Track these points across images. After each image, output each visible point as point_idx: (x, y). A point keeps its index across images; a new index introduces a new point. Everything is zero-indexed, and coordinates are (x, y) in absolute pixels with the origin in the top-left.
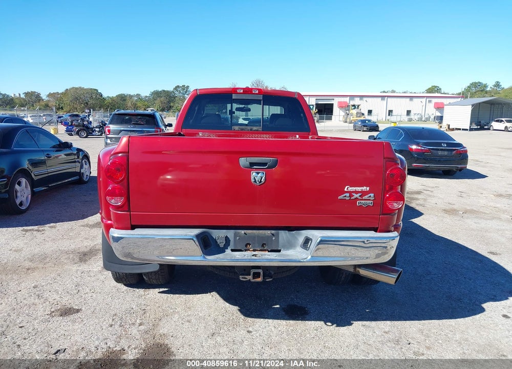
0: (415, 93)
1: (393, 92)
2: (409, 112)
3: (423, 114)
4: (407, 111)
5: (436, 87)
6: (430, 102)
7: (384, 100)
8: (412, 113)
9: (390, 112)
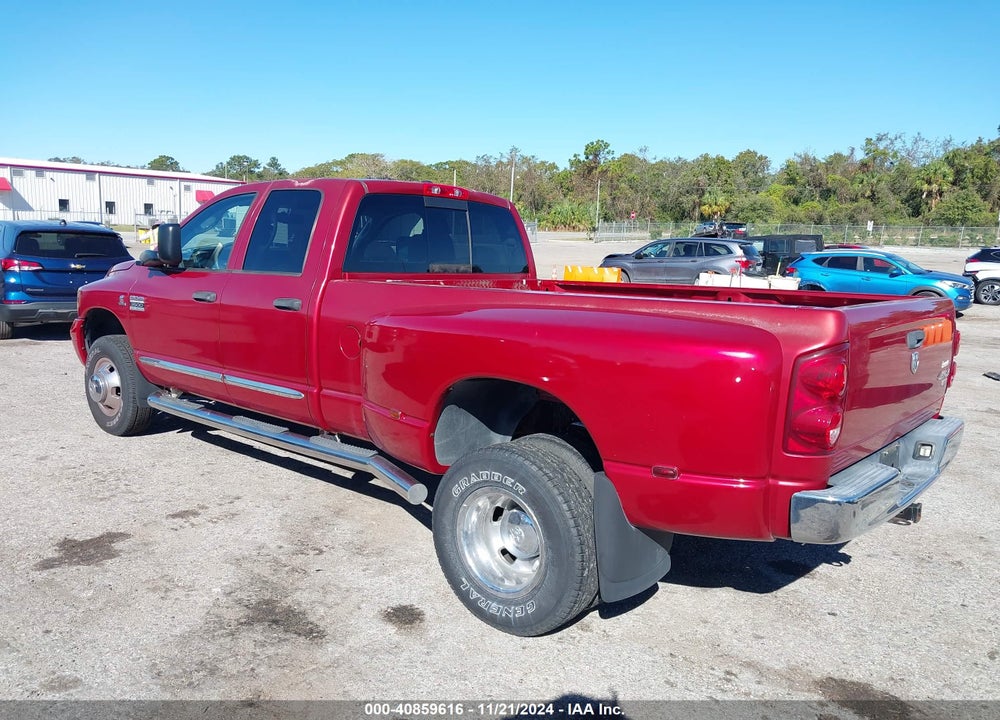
0: (129, 167)
1: (76, 160)
2: (148, 208)
3: (178, 213)
4: (145, 205)
5: (168, 158)
6: (187, 188)
7: (93, 179)
8: (156, 208)
9: (110, 206)
